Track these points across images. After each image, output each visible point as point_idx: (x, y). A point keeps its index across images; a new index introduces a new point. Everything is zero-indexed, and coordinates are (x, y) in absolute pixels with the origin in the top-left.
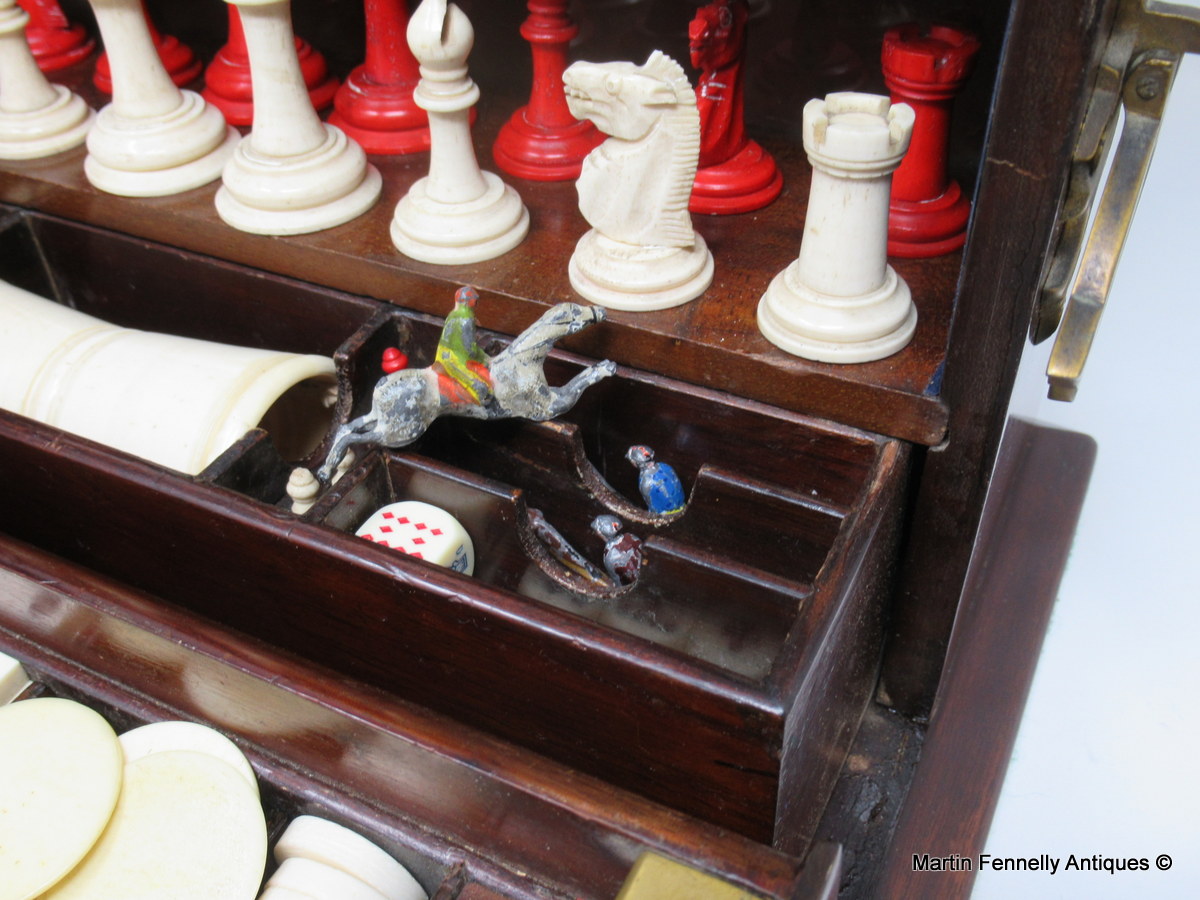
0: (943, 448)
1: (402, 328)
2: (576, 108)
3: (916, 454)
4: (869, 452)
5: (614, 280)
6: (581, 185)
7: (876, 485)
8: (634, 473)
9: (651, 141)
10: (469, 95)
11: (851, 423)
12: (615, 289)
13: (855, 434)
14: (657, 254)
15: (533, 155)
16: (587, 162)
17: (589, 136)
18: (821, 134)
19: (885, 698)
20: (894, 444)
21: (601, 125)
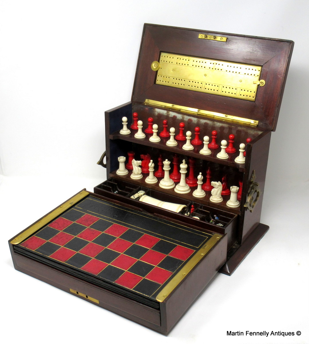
0: (240, 215)
1: (193, 203)
2: (212, 185)
3: (238, 215)
4: (235, 215)
5: (214, 200)
6: (212, 191)
7: (235, 217)
8: (215, 217)
9: (218, 188)
10: (202, 183)
11: (234, 213)
12: (214, 201)
13: (234, 214)
14: (218, 198)
15: (206, 188)
16: (212, 190)
17: (213, 187)
18: (231, 189)
19: (237, 242)
20: (237, 215)
21: (214, 187)
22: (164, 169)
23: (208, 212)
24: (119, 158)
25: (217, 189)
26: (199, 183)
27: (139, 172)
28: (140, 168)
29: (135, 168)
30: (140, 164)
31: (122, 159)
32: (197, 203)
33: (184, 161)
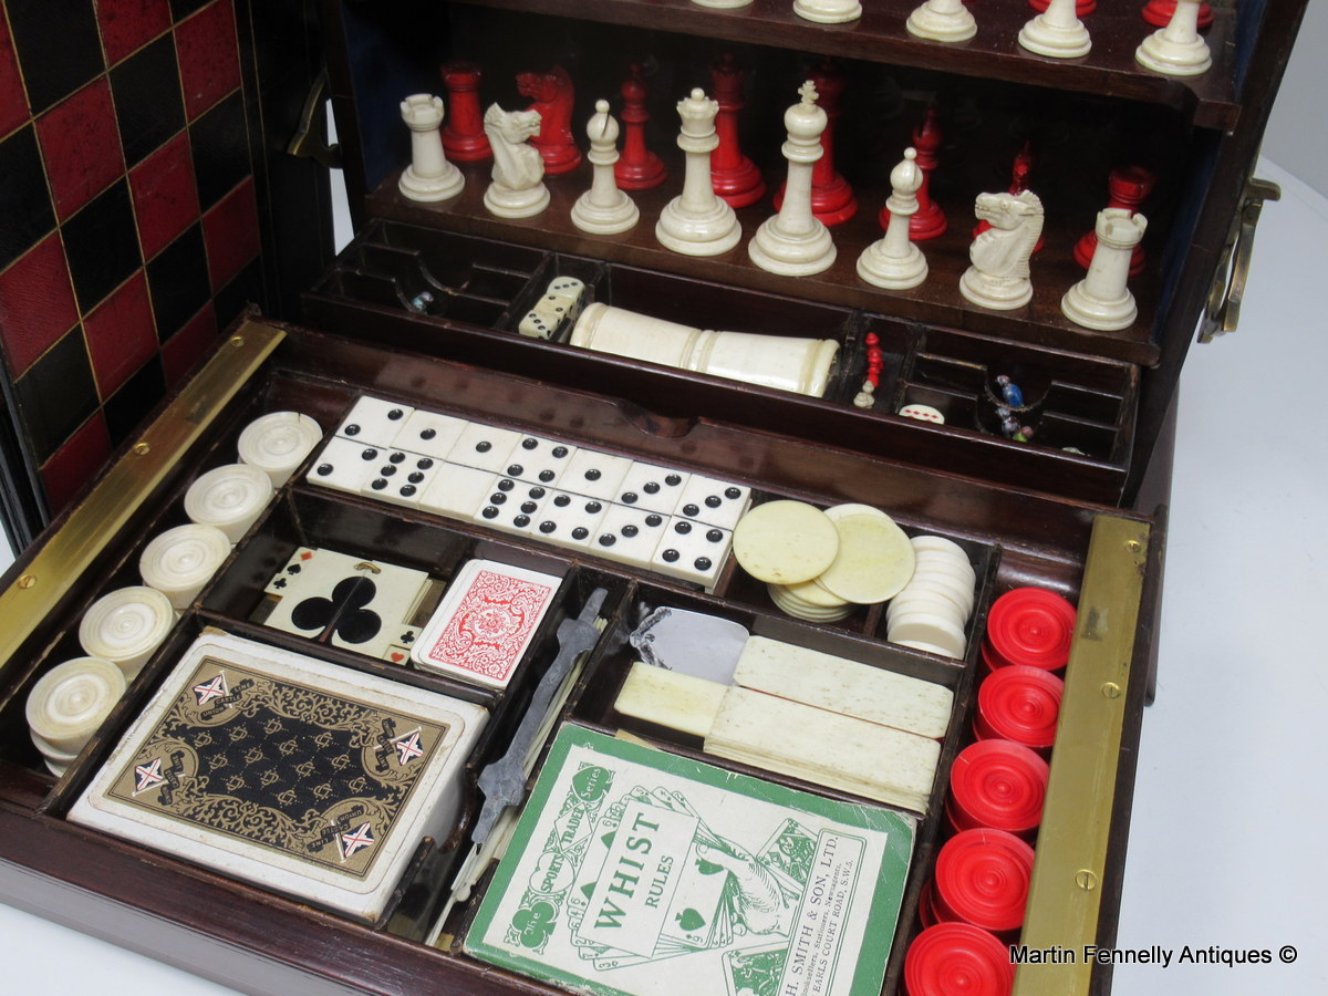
0: (1156, 367)
1: (869, 324)
2: (979, 214)
3: (1146, 370)
4: (1126, 372)
6: (973, 247)
7: (1132, 384)
9: (1019, 230)
13: (1116, 363)
14: (1013, 282)
16: (978, 238)
20: (1135, 367)
21: (991, 221)
22: (682, 143)
23: (979, 367)
24: (404, 106)
25: (1011, 233)
26: (900, 207)
27: (530, 172)
28: (534, 154)
29: (509, 155)
30: (536, 131)
31: (422, 111)
32: (890, 319)
33: (808, 90)
